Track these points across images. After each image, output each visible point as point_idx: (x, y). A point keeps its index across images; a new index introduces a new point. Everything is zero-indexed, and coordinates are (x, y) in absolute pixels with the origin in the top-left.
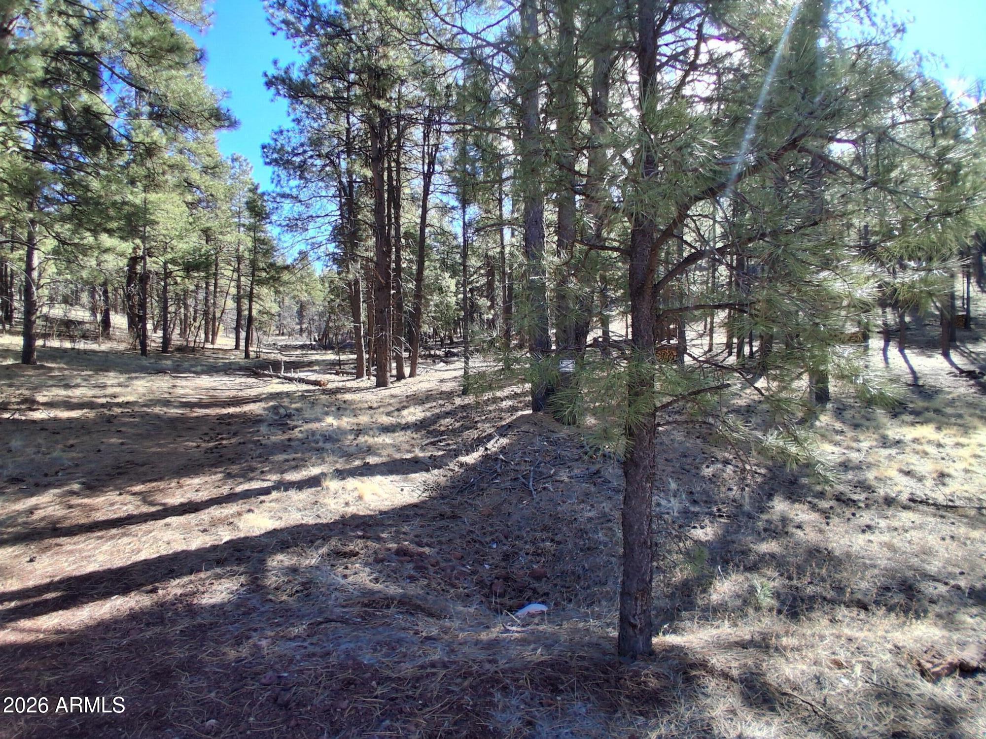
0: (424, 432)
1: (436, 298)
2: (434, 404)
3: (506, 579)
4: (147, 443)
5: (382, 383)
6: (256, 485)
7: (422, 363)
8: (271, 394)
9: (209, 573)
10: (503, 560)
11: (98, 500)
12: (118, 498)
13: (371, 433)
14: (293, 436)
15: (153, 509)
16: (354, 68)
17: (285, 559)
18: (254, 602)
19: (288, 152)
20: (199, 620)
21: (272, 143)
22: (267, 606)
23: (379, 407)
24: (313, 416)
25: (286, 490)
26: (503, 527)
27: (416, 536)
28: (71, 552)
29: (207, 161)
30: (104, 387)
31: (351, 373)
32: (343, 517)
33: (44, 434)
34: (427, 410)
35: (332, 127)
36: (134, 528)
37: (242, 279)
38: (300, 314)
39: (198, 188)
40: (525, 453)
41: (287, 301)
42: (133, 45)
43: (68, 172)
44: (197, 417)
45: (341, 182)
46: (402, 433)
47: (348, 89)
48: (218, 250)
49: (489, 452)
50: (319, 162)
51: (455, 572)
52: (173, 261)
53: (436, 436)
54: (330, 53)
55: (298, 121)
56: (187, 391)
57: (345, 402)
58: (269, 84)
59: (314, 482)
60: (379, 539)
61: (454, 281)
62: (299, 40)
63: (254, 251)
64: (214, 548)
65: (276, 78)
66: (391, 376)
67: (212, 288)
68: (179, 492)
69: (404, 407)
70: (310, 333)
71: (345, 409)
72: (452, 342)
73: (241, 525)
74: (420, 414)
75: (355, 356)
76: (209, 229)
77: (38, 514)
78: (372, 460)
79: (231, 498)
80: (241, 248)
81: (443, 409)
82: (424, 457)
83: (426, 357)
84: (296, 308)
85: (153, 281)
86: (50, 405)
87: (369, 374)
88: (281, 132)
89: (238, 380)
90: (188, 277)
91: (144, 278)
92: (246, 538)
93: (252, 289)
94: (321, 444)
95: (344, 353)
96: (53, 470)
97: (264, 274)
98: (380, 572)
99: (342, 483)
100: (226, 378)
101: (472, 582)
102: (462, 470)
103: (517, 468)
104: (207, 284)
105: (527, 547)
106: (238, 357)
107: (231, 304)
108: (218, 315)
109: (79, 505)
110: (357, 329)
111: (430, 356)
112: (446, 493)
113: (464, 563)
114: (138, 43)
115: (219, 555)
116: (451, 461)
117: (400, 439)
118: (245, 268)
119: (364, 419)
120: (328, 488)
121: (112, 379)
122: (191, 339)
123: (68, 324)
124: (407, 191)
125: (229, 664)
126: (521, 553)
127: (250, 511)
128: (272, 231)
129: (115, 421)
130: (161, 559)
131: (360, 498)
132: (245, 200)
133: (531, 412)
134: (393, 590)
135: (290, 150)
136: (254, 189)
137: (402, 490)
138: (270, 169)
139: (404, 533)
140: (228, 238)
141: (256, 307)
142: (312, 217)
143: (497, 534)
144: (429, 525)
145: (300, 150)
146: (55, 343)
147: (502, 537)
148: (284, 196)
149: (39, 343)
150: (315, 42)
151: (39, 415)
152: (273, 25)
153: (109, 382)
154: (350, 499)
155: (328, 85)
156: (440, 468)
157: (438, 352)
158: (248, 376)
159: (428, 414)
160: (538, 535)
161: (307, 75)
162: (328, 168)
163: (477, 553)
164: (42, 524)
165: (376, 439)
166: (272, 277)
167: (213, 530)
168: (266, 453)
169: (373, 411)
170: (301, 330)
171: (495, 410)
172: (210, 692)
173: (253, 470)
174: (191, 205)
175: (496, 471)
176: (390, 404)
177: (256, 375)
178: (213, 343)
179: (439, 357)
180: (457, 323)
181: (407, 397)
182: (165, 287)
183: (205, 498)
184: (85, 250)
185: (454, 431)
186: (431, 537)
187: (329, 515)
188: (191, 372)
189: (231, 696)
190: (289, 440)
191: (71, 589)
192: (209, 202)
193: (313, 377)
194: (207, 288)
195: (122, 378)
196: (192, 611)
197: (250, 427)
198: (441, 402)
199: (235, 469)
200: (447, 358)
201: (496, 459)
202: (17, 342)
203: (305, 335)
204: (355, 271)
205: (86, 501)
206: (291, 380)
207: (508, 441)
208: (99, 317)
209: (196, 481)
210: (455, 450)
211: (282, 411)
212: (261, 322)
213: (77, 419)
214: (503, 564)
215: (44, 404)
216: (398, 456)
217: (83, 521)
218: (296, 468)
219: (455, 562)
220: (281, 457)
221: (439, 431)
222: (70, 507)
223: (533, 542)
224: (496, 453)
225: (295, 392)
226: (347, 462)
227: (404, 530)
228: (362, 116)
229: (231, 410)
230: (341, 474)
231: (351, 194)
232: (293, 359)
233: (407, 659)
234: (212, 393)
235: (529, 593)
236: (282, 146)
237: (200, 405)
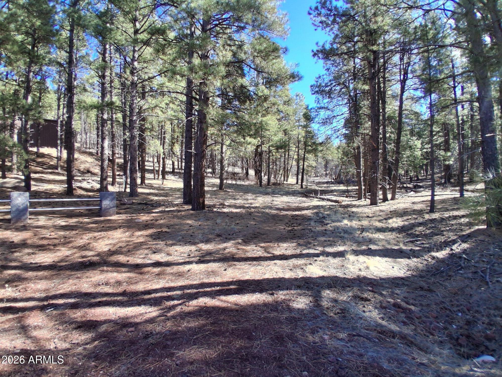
0: (404, 234)
1: (408, 153)
2: (410, 217)
3: (468, 337)
4: (265, 225)
5: (374, 203)
6: (312, 251)
7: (398, 192)
8: (314, 206)
9: (295, 292)
10: (466, 324)
11: (248, 248)
12: (255, 248)
13: (370, 231)
14: (327, 228)
15: (269, 255)
16: (358, 34)
17: (330, 293)
18: (317, 312)
19: (323, 86)
20: (293, 315)
21: (315, 83)
22: (324, 317)
23: (373, 217)
24: (336, 219)
25: (327, 256)
26: (465, 303)
27: (404, 297)
28: (239, 269)
29: (286, 99)
30: (247, 200)
31: (355, 197)
32: (358, 276)
33: (228, 218)
34: (405, 221)
35: (345, 68)
36: (262, 263)
37: (300, 151)
38: (326, 166)
39: (282, 112)
40: (482, 255)
41: (320, 160)
42: (258, 53)
43: (235, 113)
44: (283, 215)
45: (350, 96)
46: (390, 233)
47: (354, 46)
48: (290, 139)
49: (454, 252)
50: (338, 88)
51: (433, 325)
52: (272, 146)
53: (413, 238)
54: (345, 30)
55: (328, 70)
56: (278, 203)
57: (352, 212)
58: (314, 55)
59: (341, 254)
60: (382, 295)
61: (420, 142)
62: (328, 29)
63: (306, 137)
64: (296, 279)
65: (317, 51)
66: (380, 199)
67: (287, 156)
68: (278, 249)
69: (390, 218)
70: (331, 175)
71: (354, 217)
72: (418, 179)
73: (307, 270)
74: (400, 223)
75: (357, 188)
76: (286, 129)
77: (227, 251)
78: (373, 247)
79: (300, 256)
80: (300, 137)
81: (416, 221)
82: (407, 250)
83: (400, 188)
84: (323, 163)
85: (264, 154)
86: (230, 206)
87: (365, 198)
88: (320, 77)
89: (299, 199)
90: (278, 152)
91: (261, 154)
92: (310, 278)
93: (304, 155)
94: (342, 234)
95: (350, 186)
96: (232, 233)
97: (310, 148)
98: (384, 314)
99: (356, 258)
100: (293, 198)
101: (444, 334)
102: (434, 261)
103: (476, 265)
104: (285, 155)
105: (484, 319)
106: (297, 188)
107: (294, 163)
108: (289, 168)
109: (241, 249)
110: (359, 173)
111: (403, 187)
112: (424, 274)
113: (438, 321)
114: (260, 51)
115: (298, 283)
116: (426, 255)
117: (389, 237)
118: (301, 145)
119: (365, 223)
120: (349, 259)
121: (250, 196)
122: (278, 179)
123: (234, 174)
124: (389, 92)
125: (310, 343)
126: (479, 322)
127: (310, 264)
128: (314, 126)
129: (252, 215)
130: (274, 280)
131: (368, 268)
132: (302, 114)
133: (485, 227)
134: (394, 327)
135: (324, 85)
136: (307, 108)
137: (393, 267)
138: (314, 96)
139: (397, 294)
140: (294, 132)
141: (306, 164)
142: (334, 116)
143: (462, 307)
144: (413, 292)
145: (329, 84)
146: (230, 182)
147: (465, 309)
148: (321, 108)
149: (225, 181)
150: (337, 26)
151: (226, 210)
152: (315, 25)
153: (249, 198)
154: (362, 268)
155: (344, 47)
156: (418, 257)
157: (408, 185)
158: (303, 197)
159: (406, 223)
160: (492, 312)
161: (332, 45)
162: (343, 90)
163: (447, 316)
164: (229, 255)
165: (374, 235)
166: (314, 149)
167: (294, 270)
168: (316, 235)
169: (369, 219)
170: (326, 174)
171: (456, 224)
172: (303, 356)
173: (310, 243)
174: (279, 120)
175: (460, 265)
176: (380, 215)
177: (306, 196)
178: (287, 181)
179: (410, 188)
180: (421, 167)
181: (391, 212)
182: (269, 157)
183: (290, 254)
184: (241, 144)
185: (426, 236)
186: (415, 300)
187: (351, 274)
188: (279, 194)
189: (314, 361)
190: (326, 230)
191: (240, 285)
192: (286, 117)
193: (334, 198)
194: (285, 156)
195: (254, 196)
196: (290, 309)
197: (306, 222)
198: (414, 216)
199: (301, 241)
200: (416, 189)
201: (460, 257)
202: (217, 181)
203: (328, 176)
204: (357, 142)
205: (244, 247)
206: (323, 199)
207: (468, 246)
208: (245, 171)
209: (285, 245)
210: (428, 248)
211: (320, 215)
212: (307, 171)
213: (239, 212)
214: (466, 327)
215: (227, 206)
216: (389, 247)
217: (243, 256)
218: (331, 245)
219: (432, 319)
220: (323, 239)
221: (415, 234)
222: (238, 249)
223: (488, 316)
224: (459, 253)
225: (326, 206)
226: (358, 246)
227: (396, 292)
228: (363, 58)
229: (297, 213)
230: (356, 253)
231: (356, 101)
232: (323, 189)
233: (410, 373)
234: (288, 204)
235: (483, 348)
236: (320, 84)
237: (283, 209)
